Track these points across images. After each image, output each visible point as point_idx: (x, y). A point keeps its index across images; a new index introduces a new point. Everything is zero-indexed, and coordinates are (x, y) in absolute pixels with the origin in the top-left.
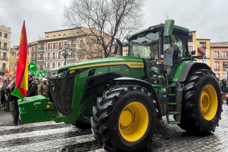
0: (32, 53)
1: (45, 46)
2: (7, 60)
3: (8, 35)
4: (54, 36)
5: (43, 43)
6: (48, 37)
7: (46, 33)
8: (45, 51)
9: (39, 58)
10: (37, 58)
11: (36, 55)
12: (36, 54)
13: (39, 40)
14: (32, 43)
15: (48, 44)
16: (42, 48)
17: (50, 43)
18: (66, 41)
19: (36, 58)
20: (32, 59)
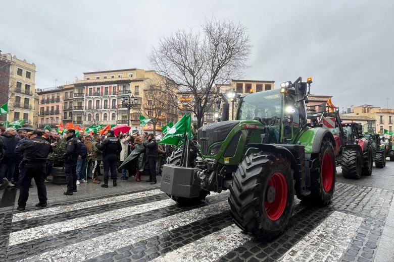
0: (64, 100)
1: (84, 92)
2: (31, 109)
3: (31, 74)
4: (98, 78)
5: (82, 87)
6: (88, 79)
7: (85, 74)
8: (85, 97)
9: (75, 107)
10: (73, 108)
11: (70, 102)
12: (72, 102)
13: (75, 82)
14: (65, 86)
15: (90, 89)
16: (81, 94)
17: (92, 87)
18: (116, 85)
19: (71, 107)
20: (65, 108)
